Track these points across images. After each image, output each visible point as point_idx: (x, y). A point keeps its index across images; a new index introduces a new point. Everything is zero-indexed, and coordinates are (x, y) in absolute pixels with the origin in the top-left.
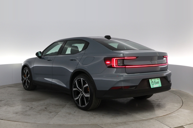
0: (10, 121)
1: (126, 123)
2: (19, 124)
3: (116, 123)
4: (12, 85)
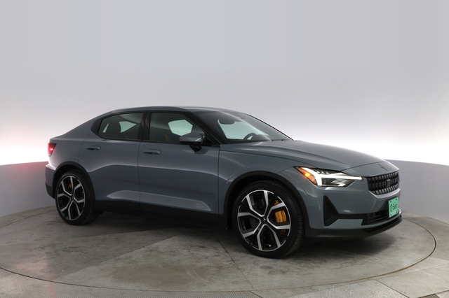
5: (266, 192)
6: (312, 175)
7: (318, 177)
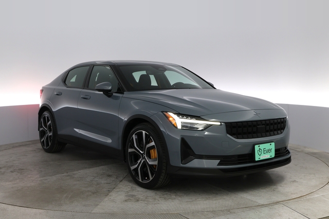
0: (24, 208)
1: (231, 211)
2: (40, 213)
3: (213, 212)
4: (28, 143)
5: (144, 132)
6: (174, 119)
7: (178, 121)
